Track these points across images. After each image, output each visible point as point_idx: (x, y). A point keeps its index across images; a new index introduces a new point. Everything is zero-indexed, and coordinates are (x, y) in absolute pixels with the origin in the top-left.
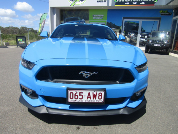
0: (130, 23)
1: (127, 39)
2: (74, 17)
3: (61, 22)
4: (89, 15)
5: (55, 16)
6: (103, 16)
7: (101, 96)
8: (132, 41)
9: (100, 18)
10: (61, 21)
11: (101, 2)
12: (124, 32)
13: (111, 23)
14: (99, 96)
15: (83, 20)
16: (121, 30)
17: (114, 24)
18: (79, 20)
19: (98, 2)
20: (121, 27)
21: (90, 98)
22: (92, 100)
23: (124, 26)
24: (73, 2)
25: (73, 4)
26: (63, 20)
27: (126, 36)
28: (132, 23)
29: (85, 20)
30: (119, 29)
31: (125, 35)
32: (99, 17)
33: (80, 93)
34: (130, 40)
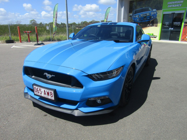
2: (144, 8)
5: (123, 9)
6: (182, 2)
7: (52, 94)
9: (177, 6)
10: (130, 14)
14: (51, 94)
15: (154, 10)
18: (150, 10)
21: (46, 94)
22: (46, 96)
26: (131, 13)
29: (157, 10)
32: (176, 4)
33: (40, 89)
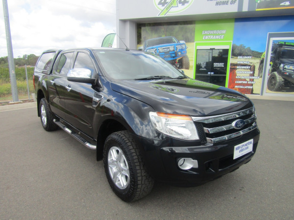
0: (285, 45)
1: (278, 79)
2: (163, 37)
3: (137, 47)
4: (194, 31)
6: (224, 32)
8: (289, 82)
11: (225, 3)
12: (272, 63)
13: (241, 45)
15: (182, 42)
16: (263, 59)
17: (249, 48)
18: (175, 42)
19: (217, 4)
20: (265, 53)
23: (270, 52)
24: (164, 7)
25: (165, 11)
26: (141, 44)
27: (276, 71)
28: (289, 44)
29: (186, 42)
30: (260, 58)
31: (273, 70)
32: (216, 35)
34: (285, 80)
